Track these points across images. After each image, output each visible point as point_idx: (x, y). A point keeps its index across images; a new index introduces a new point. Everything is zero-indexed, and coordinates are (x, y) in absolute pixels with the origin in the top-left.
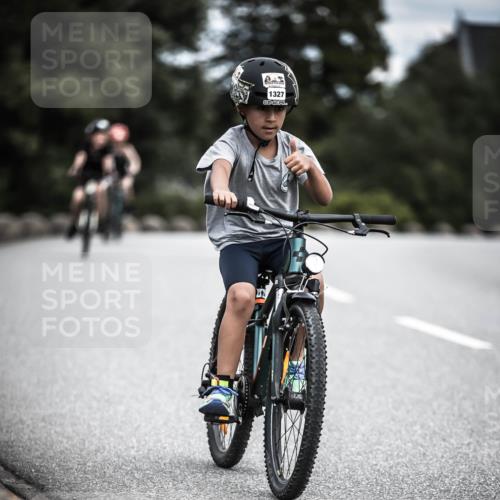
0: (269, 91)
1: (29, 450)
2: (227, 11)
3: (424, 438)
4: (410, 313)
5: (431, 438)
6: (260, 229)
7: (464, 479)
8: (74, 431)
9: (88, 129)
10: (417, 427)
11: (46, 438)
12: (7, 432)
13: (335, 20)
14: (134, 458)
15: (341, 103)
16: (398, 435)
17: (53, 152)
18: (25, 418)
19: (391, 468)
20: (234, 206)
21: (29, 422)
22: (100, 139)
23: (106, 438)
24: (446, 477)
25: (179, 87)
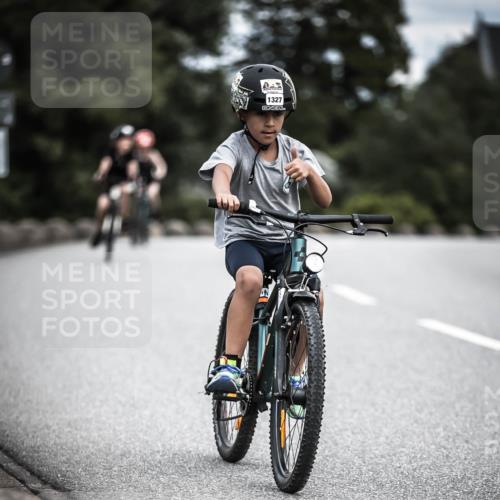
0: (267, 96)
1: (55, 455)
2: (248, 15)
3: (447, 440)
4: (432, 315)
5: (454, 441)
6: (265, 231)
7: (487, 481)
8: (99, 436)
9: (113, 135)
10: (440, 429)
11: (72, 443)
12: (33, 437)
13: (355, 23)
14: (160, 462)
15: (363, 106)
16: (421, 437)
17: (77, 157)
18: (51, 424)
19: (415, 470)
20: (237, 208)
21: (55, 427)
22: (125, 145)
23: (133, 443)
24: (470, 479)
25: (202, 91)
